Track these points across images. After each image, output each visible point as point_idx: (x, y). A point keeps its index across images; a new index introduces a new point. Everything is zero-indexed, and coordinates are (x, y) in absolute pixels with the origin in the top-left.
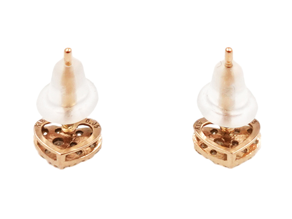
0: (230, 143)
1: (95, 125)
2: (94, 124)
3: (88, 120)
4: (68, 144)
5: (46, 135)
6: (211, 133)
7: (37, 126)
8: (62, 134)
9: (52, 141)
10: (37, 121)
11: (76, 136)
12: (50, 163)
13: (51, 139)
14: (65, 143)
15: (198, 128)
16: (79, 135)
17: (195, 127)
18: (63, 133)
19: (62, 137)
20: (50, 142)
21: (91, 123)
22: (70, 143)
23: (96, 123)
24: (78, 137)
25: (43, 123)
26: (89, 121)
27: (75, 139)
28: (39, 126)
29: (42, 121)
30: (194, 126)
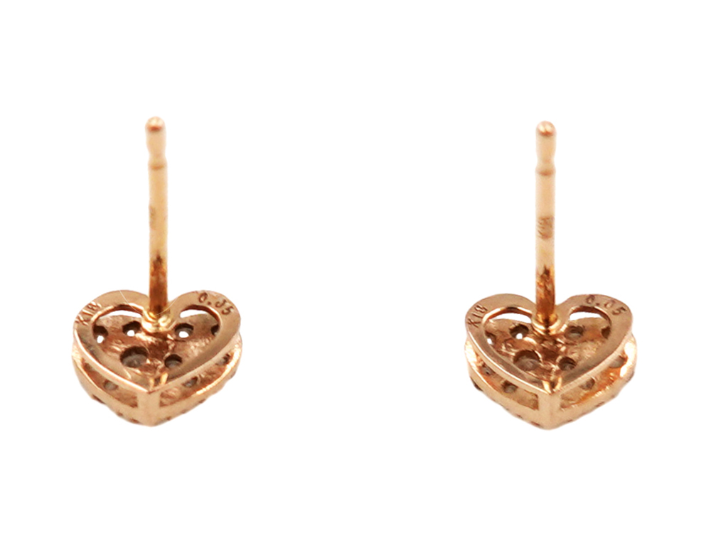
0: (555, 364)
1: (223, 308)
2: (219, 305)
3: (205, 295)
4: (160, 362)
5: (104, 342)
6: (510, 336)
7: (81, 323)
8: (141, 336)
9: (118, 356)
10: (79, 311)
11: (176, 340)
12: (120, 415)
13: (115, 351)
14: (151, 360)
15: (476, 323)
16: (184, 334)
17: (470, 320)
18: (143, 333)
19: (142, 345)
20: (115, 359)
21: (213, 304)
22: (164, 358)
23: (225, 301)
24: (183, 340)
25: (94, 314)
26: (206, 298)
27: (175, 346)
28: (85, 323)
29: (92, 309)
30: (467, 316)
